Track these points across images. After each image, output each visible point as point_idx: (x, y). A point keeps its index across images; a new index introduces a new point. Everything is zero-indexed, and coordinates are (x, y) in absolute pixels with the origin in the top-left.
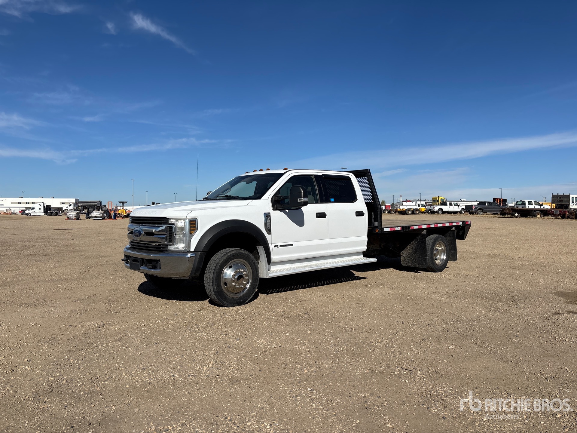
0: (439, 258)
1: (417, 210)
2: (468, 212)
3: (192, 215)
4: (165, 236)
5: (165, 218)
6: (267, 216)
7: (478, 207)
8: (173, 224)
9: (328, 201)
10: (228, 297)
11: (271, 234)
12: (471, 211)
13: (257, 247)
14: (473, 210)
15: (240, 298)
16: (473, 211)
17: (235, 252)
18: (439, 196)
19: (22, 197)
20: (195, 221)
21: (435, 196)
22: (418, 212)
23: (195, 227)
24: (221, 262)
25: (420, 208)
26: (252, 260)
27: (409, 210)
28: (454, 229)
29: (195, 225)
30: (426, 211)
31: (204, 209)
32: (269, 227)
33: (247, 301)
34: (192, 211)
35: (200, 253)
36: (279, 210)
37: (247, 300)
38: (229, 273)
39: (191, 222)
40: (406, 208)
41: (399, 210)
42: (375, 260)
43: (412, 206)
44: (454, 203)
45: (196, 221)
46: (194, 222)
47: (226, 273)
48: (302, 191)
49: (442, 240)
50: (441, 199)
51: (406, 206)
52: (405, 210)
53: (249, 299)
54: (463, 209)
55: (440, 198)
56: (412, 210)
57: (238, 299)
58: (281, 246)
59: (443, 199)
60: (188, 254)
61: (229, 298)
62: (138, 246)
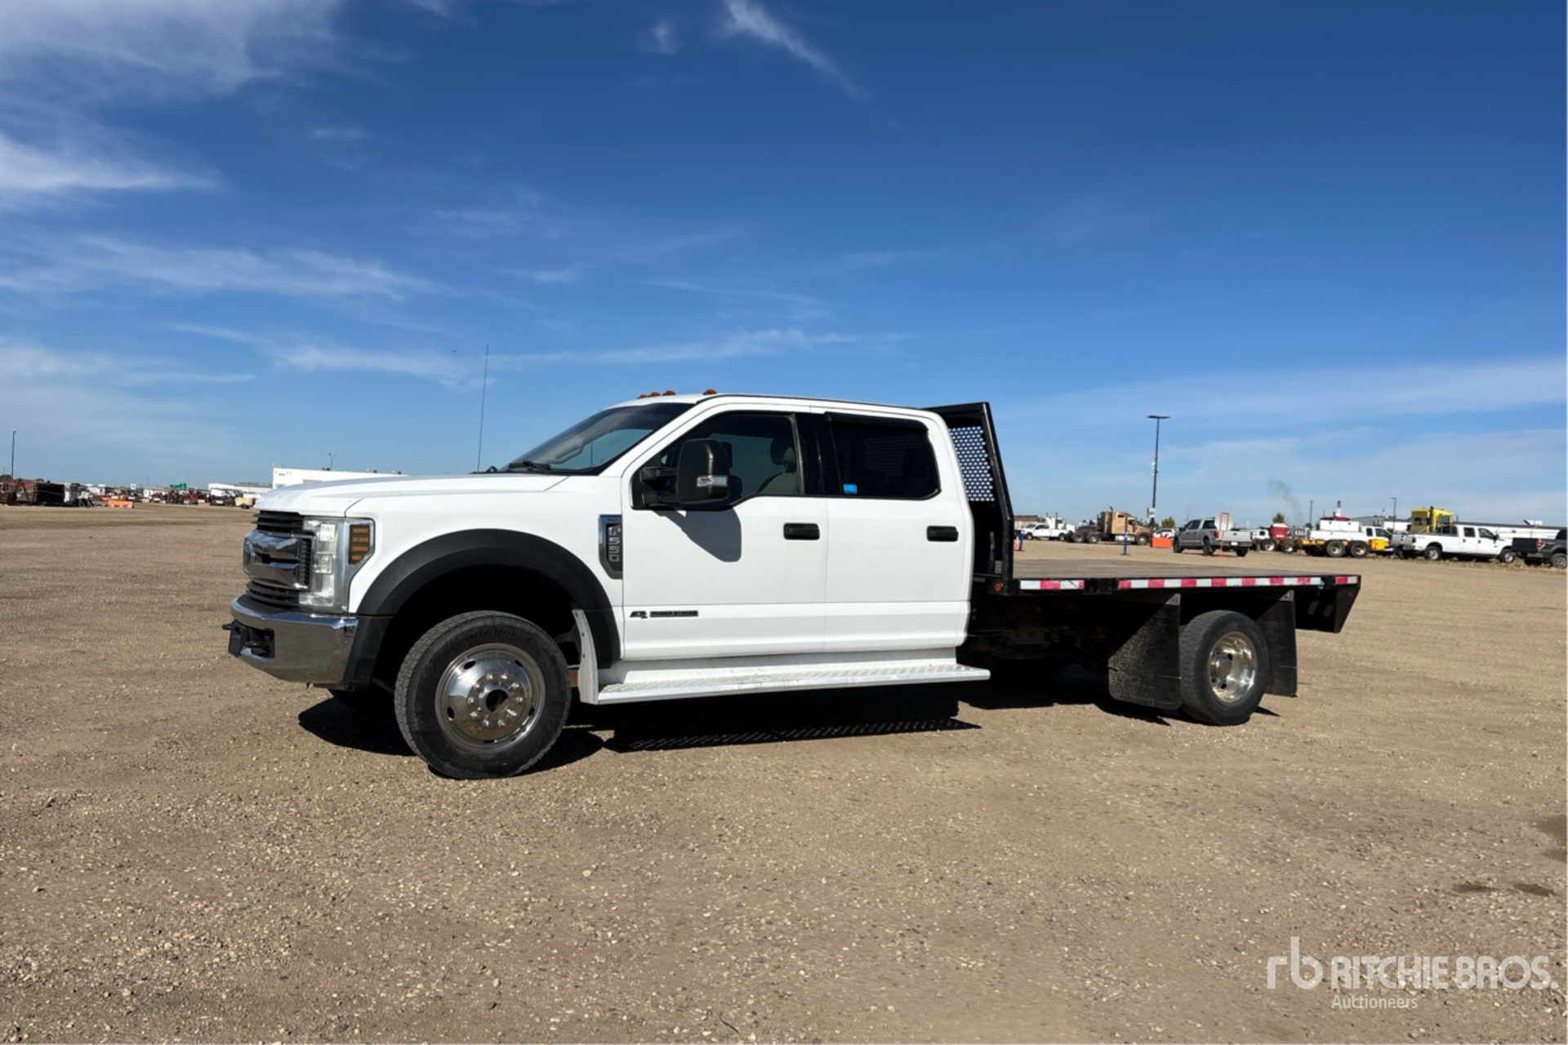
0: (1233, 683)
1: (1361, 544)
2: (1521, 557)
3: (359, 511)
4: (293, 566)
5: (296, 514)
6: (611, 524)
7: (1552, 546)
8: (312, 533)
9: (835, 491)
10: (458, 750)
11: (620, 577)
12: (1530, 555)
13: (574, 612)
14: (1536, 551)
15: (501, 756)
16: (1538, 555)
17: (489, 622)
18: (1432, 508)
19: (328, 469)
20: (367, 527)
21: (1421, 507)
22: (1362, 552)
23: (367, 544)
24: (436, 649)
25: (1370, 541)
26: (547, 651)
27: (1337, 543)
28: (1289, 596)
29: (366, 540)
30: (1391, 550)
31: (401, 494)
32: (614, 558)
33: (524, 767)
34: (362, 497)
35: (370, 618)
36: (655, 509)
37: (525, 763)
38: (466, 679)
39: (355, 531)
40: (1326, 536)
41: (1305, 542)
42: (984, 674)
43: (1351, 532)
44: (1480, 530)
45: (372, 528)
46: (364, 531)
47: (455, 679)
48: (711, 456)
49: (1242, 629)
50: (1440, 516)
51: (1327, 532)
52: (1322, 543)
53: (532, 762)
54: (1507, 548)
55: (1437, 512)
56: (1345, 543)
57: (493, 760)
58: (654, 614)
59: (1448, 517)
60: (339, 619)
61: (462, 753)
62: (265, 595)
